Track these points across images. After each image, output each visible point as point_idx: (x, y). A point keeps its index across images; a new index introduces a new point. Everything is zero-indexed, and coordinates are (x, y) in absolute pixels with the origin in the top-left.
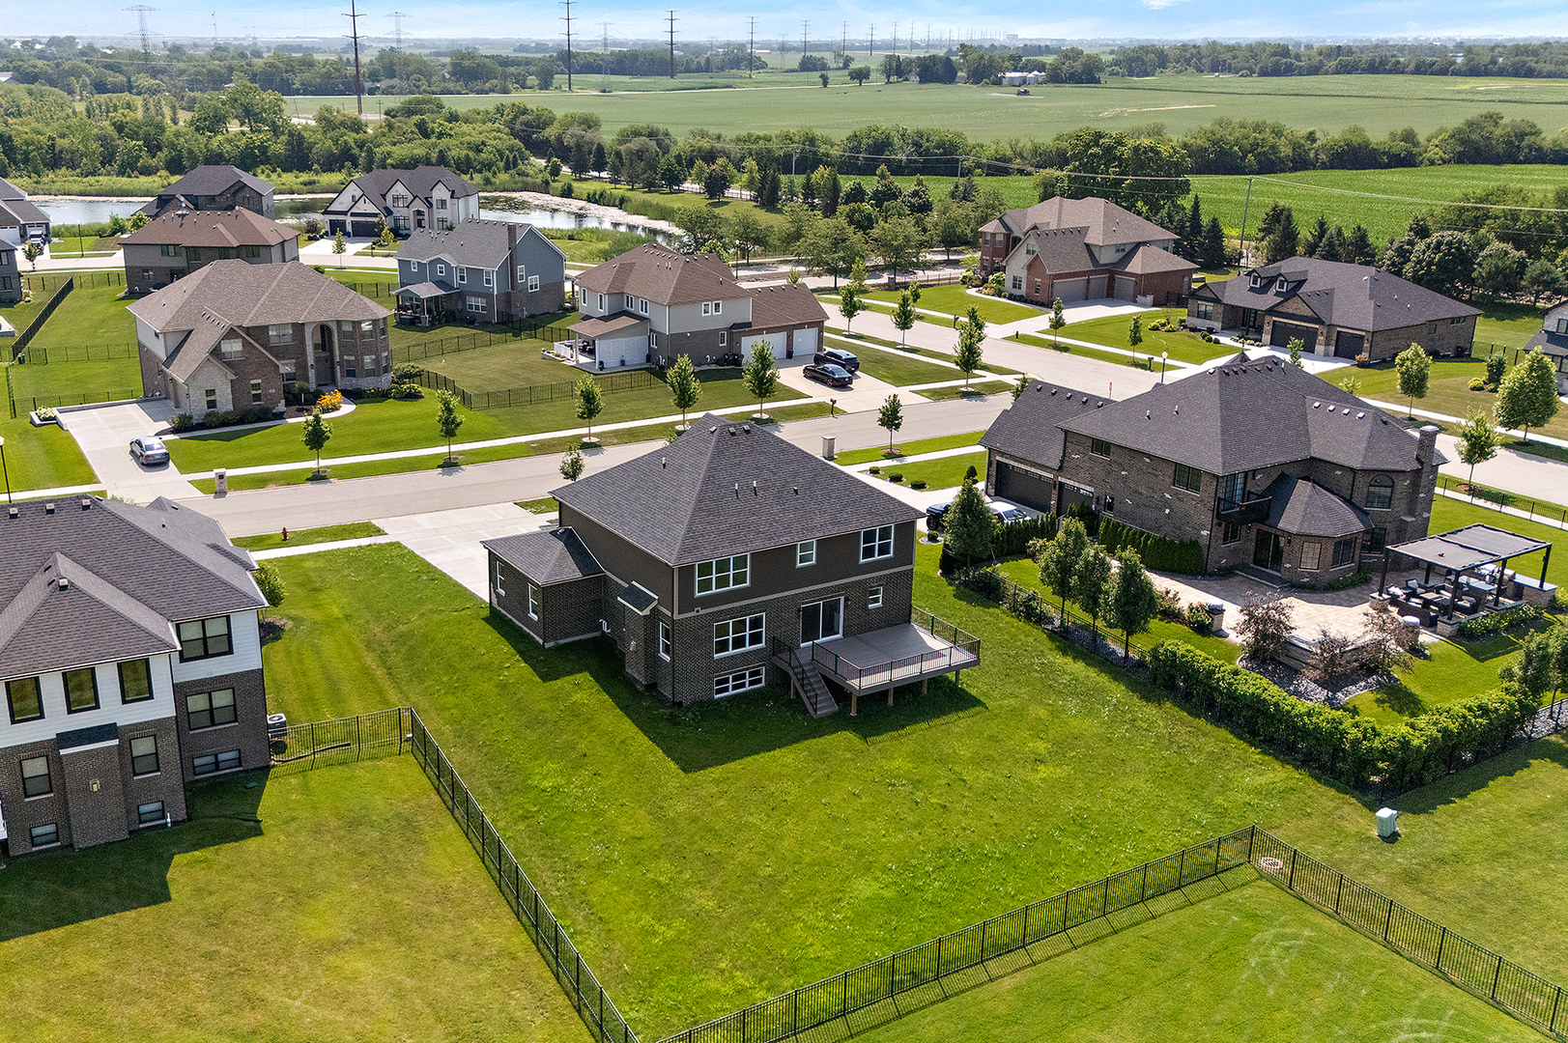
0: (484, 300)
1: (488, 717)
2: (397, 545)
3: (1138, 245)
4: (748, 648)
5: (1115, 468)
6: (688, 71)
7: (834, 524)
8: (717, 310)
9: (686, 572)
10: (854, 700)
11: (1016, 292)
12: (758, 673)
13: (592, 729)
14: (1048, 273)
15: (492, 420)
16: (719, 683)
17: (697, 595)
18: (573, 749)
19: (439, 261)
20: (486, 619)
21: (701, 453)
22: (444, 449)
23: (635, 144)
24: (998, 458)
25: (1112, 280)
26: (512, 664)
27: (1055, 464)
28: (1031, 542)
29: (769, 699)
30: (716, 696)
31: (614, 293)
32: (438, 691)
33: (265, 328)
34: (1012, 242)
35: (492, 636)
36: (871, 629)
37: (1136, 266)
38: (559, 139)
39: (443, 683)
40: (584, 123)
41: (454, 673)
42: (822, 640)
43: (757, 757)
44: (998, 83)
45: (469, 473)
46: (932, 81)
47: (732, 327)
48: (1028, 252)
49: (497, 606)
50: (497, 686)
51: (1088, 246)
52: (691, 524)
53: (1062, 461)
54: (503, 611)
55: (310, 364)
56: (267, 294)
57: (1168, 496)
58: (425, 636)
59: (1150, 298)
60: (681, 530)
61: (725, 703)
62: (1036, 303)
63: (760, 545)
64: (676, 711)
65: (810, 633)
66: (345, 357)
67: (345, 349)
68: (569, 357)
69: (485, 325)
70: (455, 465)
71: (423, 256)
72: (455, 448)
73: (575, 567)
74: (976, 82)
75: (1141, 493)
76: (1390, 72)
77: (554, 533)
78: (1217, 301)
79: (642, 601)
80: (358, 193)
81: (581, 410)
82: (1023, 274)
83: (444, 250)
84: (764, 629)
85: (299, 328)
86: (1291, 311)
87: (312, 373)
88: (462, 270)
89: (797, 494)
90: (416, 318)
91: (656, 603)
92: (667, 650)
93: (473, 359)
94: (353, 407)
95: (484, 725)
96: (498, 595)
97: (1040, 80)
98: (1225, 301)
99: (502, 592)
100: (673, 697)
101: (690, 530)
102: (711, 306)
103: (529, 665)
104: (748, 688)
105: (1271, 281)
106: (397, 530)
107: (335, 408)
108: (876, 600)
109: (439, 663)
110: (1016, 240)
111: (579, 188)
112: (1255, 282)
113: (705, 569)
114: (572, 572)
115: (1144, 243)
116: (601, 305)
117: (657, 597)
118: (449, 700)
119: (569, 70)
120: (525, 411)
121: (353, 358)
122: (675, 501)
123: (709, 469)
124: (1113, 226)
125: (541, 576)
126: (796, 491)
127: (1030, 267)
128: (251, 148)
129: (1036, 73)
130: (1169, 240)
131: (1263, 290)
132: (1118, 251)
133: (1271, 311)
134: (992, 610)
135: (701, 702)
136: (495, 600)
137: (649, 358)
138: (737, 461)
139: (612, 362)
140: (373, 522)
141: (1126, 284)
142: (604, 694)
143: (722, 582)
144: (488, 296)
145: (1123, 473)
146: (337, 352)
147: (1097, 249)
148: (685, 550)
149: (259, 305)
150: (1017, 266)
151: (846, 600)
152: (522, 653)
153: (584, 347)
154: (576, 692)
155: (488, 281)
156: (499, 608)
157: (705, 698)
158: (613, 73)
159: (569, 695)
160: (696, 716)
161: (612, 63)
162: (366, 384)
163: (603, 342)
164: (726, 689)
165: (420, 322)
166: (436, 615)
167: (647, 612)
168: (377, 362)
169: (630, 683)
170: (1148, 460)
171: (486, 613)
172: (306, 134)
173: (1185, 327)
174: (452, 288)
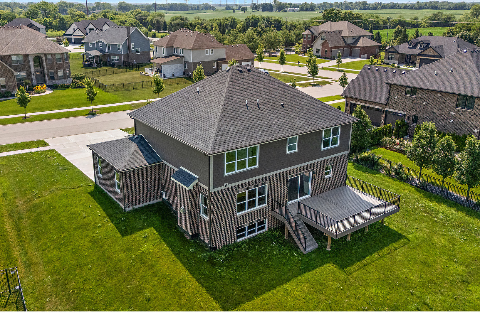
0: (118, 57)
1: (81, 267)
2: (54, 150)
3: (360, 37)
4: (257, 207)
5: (419, 101)
6: (192, 10)
7: (308, 125)
8: (212, 53)
9: (218, 158)
10: (329, 240)
11: (318, 55)
12: (263, 222)
13: (155, 274)
14: (330, 46)
15: (115, 96)
16: (239, 231)
17: (226, 174)
18: (140, 293)
19: (100, 42)
20: (91, 193)
21: (222, 83)
22: (90, 108)
23: (176, 22)
24: (351, 102)
25: (351, 50)
26: (103, 224)
27: (384, 102)
28: (383, 139)
29: (272, 241)
30: (238, 240)
31: (169, 47)
32: (49, 247)
33: (10, 56)
34: (314, 38)
35: (93, 204)
36: (326, 190)
37: (360, 44)
38: (151, 21)
39: (54, 240)
40: (159, 16)
41: (63, 232)
42: (299, 199)
43: (274, 291)
44: (286, 11)
45: (101, 117)
46: (266, 11)
47: (217, 60)
48: (322, 39)
49: (99, 184)
50: (90, 241)
51: (342, 37)
52: (220, 126)
53: (388, 100)
54: (102, 188)
55: (32, 74)
56: (11, 42)
57: (452, 113)
58: (50, 206)
59: (366, 55)
60: (214, 130)
61: (245, 245)
62: (326, 58)
63: (265, 139)
64: (214, 254)
65: (292, 195)
66: (49, 71)
67: (49, 66)
68: (151, 74)
69: (119, 66)
70: (95, 114)
71: (94, 41)
72: (94, 107)
73: (143, 159)
74: (279, 11)
75: (435, 113)
76: (396, 9)
77: (131, 139)
78: (397, 52)
79: (187, 179)
80: (76, 28)
81: (154, 89)
82: (320, 48)
83: (102, 38)
84: (267, 195)
85: (26, 56)
86: (428, 54)
87: (34, 78)
88: (109, 45)
89: (283, 107)
90: (91, 64)
91: (197, 181)
92: (205, 212)
93: (112, 77)
94: (52, 91)
95: (76, 275)
96: (99, 178)
97: (298, 10)
98: (400, 52)
99: (101, 175)
100: (211, 244)
101: (219, 130)
102: (209, 50)
103: (115, 224)
104: (257, 233)
105: (416, 44)
106: (54, 144)
107: (42, 92)
108: (329, 173)
109: (54, 225)
110: (316, 37)
111: (158, 35)
112: (410, 45)
113: (231, 156)
114: (141, 162)
115: (362, 36)
116: (164, 52)
117: (197, 177)
118: (55, 254)
119: (156, 9)
120: (130, 92)
121: (53, 71)
122: (207, 112)
123: (228, 92)
124: (351, 30)
125: (120, 166)
126: (282, 105)
127: (323, 45)
128: (46, 23)
129: (296, 8)
130: (370, 35)
131: (414, 47)
132: (353, 39)
133: (419, 54)
134: (377, 175)
135: (229, 245)
136: (98, 181)
137: (184, 74)
138: (245, 87)
139: (169, 75)
140: (45, 140)
141: (356, 51)
142: (164, 243)
143: (242, 165)
144: (119, 55)
145: (424, 103)
146: (46, 69)
147: (346, 38)
148: (217, 144)
149: (7, 46)
150: (318, 44)
151: (314, 173)
152: (110, 216)
153: (157, 70)
154: (144, 243)
155: (119, 49)
156: (100, 186)
157: (231, 243)
158: (169, 10)
159: (139, 247)
160: (226, 257)
161: (169, 7)
162: (60, 82)
163: (164, 66)
164: (244, 235)
165: (93, 66)
166: (60, 192)
167: (191, 187)
168: (64, 72)
169: (181, 233)
170: (440, 95)
171: (91, 189)
172: (65, 19)
173: (384, 63)
174: (105, 52)
